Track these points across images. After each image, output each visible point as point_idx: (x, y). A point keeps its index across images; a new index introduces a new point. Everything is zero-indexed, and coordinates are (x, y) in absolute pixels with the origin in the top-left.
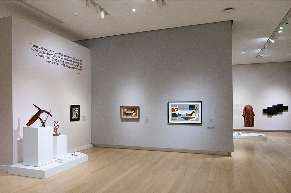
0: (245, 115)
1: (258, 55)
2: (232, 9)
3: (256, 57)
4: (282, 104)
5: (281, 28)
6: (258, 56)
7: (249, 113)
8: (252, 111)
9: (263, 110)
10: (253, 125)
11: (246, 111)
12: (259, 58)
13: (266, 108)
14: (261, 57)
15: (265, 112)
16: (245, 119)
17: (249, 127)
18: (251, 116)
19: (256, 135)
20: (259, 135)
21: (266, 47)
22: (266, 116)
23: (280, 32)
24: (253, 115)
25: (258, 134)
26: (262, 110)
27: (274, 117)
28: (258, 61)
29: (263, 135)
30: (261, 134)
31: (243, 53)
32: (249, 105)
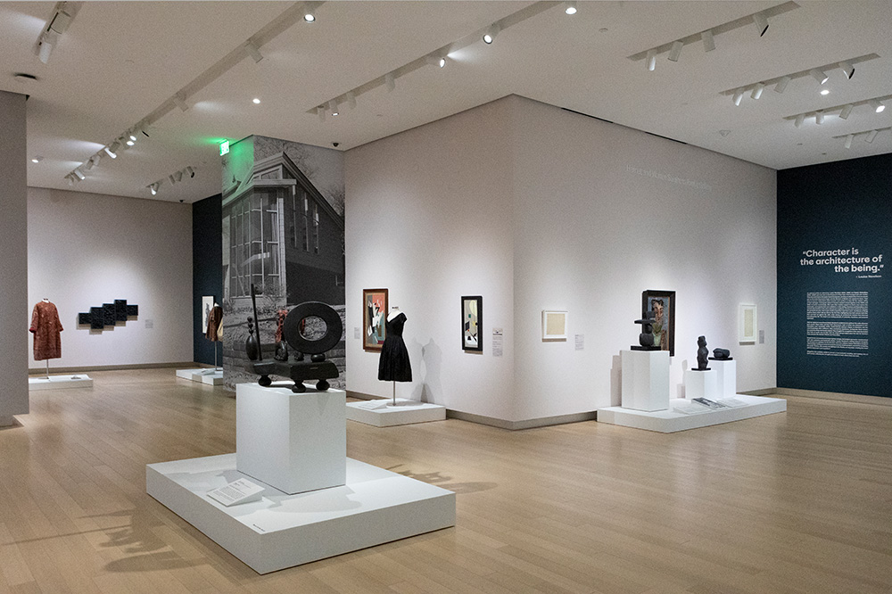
0: (38, 327)
1: (73, 173)
2: (34, 77)
3: (67, 177)
4: (125, 301)
5: (133, 138)
6: (72, 175)
7: (48, 323)
8: (56, 319)
9: (80, 314)
10: (58, 355)
11: (40, 317)
12: (73, 179)
13: (87, 311)
14: (79, 179)
15: (84, 319)
16: (38, 338)
17: (47, 358)
18: (53, 331)
19: (67, 377)
20: (74, 378)
21: (96, 163)
22: (86, 331)
23: (130, 143)
24: (59, 327)
25: (72, 376)
26: (76, 315)
27: (106, 333)
28: (70, 185)
29: (84, 377)
30: (78, 376)
31: (35, 161)
32: (47, 302)
